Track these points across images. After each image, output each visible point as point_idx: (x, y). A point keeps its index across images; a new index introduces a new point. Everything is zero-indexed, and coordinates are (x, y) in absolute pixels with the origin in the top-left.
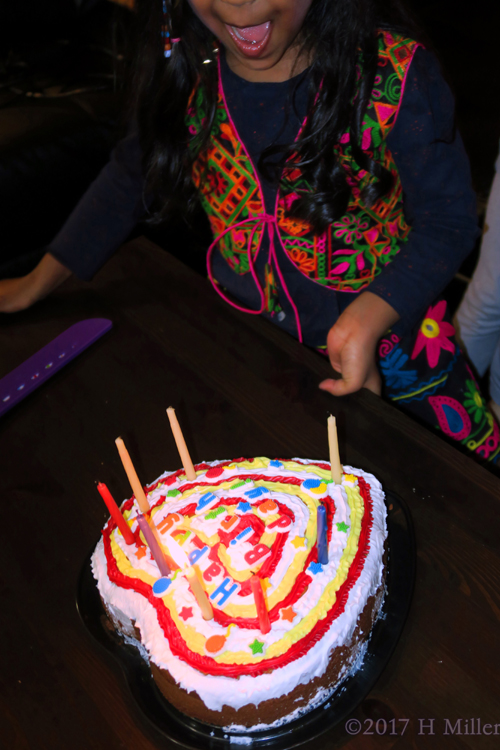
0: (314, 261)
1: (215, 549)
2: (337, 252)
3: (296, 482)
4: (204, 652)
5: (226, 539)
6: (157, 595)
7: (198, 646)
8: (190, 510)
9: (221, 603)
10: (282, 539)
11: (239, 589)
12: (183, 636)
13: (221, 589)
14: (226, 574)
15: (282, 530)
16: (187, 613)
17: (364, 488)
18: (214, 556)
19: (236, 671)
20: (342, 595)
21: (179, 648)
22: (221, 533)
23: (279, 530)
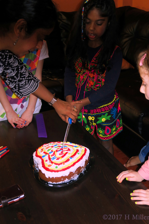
0: (93, 83)
1: (55, 152)
2: (98, 82)
3: (73, 146)
4: (47, 167)
5: (57, 151)
6: (42, 158)
7: (46, 166)
8: (52, 147)
9: (52, 160)
10: (67, 153)
11: (56, 158)
12: (45, 164)
13: (53, 158)
14: (55, 156)
15: (68, 152)
16: (46, 161)
17: (86, 150)
18: (54, 153)
19: (52, 171)
20: (74, 164)
21: (44, 166)
22: (56, 150)
23: (67, 151)
